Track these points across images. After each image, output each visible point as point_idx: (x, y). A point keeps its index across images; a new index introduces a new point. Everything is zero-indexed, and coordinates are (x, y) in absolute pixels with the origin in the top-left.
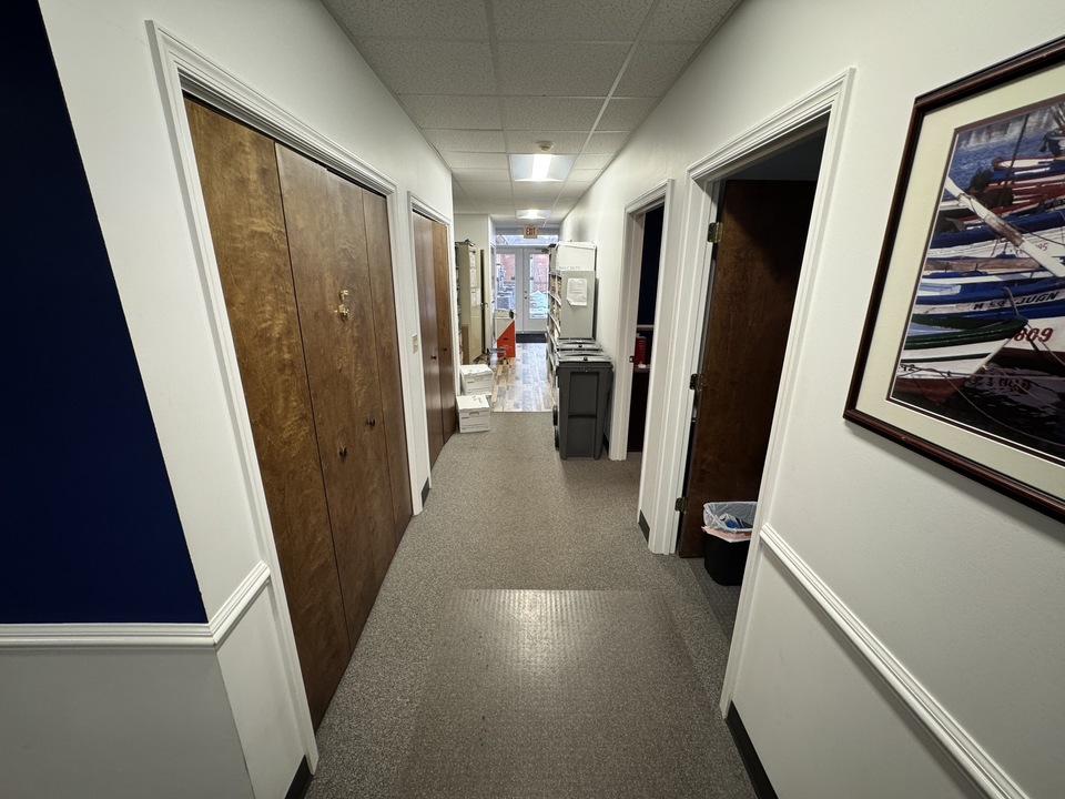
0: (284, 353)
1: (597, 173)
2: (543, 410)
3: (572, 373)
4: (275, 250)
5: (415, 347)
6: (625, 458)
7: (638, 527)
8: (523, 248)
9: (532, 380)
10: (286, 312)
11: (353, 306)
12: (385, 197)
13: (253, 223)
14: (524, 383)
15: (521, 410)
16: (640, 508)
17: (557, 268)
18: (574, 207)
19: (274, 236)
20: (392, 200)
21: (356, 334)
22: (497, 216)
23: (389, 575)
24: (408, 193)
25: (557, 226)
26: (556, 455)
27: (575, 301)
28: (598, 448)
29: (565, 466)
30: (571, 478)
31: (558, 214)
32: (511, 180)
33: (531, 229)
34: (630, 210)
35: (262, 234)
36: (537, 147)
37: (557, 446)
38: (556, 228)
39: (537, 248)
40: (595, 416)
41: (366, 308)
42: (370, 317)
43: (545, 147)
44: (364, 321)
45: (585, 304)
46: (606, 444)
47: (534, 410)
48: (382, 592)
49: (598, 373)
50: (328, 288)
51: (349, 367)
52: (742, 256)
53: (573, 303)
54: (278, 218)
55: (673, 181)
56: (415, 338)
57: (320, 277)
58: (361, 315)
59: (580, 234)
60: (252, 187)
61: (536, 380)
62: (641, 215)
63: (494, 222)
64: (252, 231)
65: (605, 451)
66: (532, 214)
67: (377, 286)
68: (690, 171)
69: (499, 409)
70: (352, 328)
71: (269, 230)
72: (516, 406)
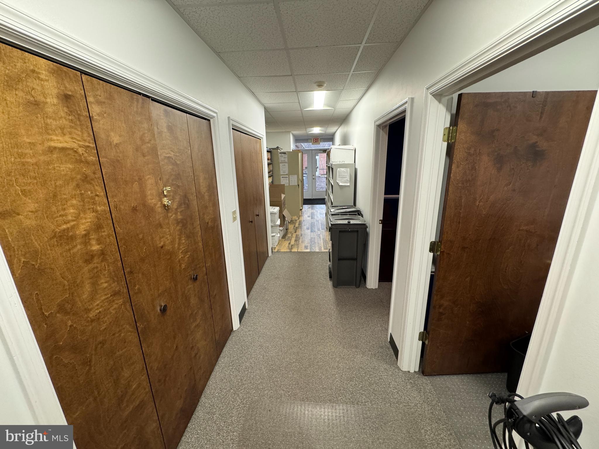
0: (91, 245)
1: (355, 102)
2: (323, 250)
3: (340, 231)
4: (81, 161)
5: (235, 219)
6: (377, 287)
7: (389, 345)
8: (312, 150)
9: (316, 230)
10: (95, 211)
11: (177, 198)
12: (209, 120)
13: (51, 140)
14: (312, 231)
15: (308, 250)
16: (390, 331)
17: (331, 162)
18: (341, 125)
19: (81, 151)
20: (214, 123)
21: (180, 217)
22: (296, 132)
23: (210, 382)
24: (229, 118)
25: (331, 137)
26: (330, 284)
27: (342, 182)
28: (358, 279)
29: (336, 294)
30: (340, 302)
31: (331, 130)
32: (301, 110)
33: (316, 139)
34: (378, 123)
35: (63, 149)
36: (315, 86)
37: (331, 277)
38: (331, 138)
39: (320, 150)
40: (356, 259)
41: (191, 197)
42: (195, 203)
43: (320, 85)
44: (188, 206)
45: (349, 184)
46: (364, 276)
47: (317, 250)
48: (203, 399)
49: (357, 231)
50: (149, 187)
51: (173, 242)
52: (472, 151)
53: (341, 184)
54: (85, 135)
55: (412, 99)
56: (234, 213)
57: (140, 179)
58: (185, 202)
59: (345, 141)
60: (50, 110)
61: (319, 230)
62: (386, 126)
63: (294, 136)
64: (49, 147)
65: (363, 282)
66: (316, 130)
67: (201, 181)
68: (427, 89)
69: (295, 250)
70: (176, 214)
71: (75, 146)
72: (306, 247)
